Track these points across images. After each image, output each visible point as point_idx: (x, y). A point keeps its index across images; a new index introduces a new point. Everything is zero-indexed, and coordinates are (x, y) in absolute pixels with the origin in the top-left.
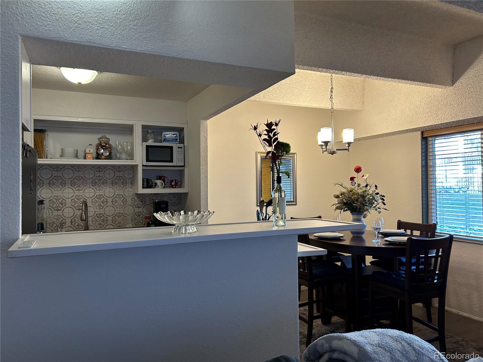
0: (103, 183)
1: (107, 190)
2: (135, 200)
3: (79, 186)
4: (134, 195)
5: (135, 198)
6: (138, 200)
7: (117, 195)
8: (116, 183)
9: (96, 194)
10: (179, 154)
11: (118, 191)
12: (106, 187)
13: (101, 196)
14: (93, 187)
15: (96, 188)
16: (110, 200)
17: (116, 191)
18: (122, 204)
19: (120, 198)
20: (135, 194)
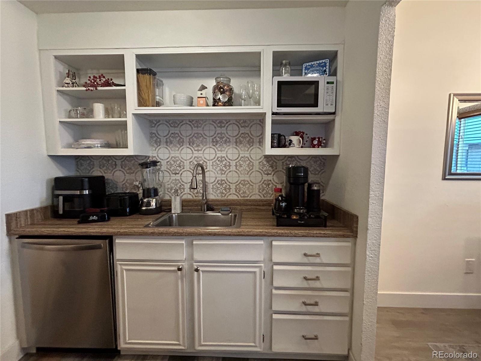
0: (226, 142)
1: (230, 151)
2: (264, 165)
3: (198, 146)
4: (262, 159)
5: (264, 161)
6: (268, 164)
7: (242, 157)
8: (241, 143)
9: (218, 155)
10: (327, 93)
11: (243, 152)
12: (228, 147)
13: (223, 159)
14: (213, 147)
15: (217, 148)
16: (233, 163)
17: (241, 152)
18: (247, 169)
19: (245, 161)
20: (263, 157)
